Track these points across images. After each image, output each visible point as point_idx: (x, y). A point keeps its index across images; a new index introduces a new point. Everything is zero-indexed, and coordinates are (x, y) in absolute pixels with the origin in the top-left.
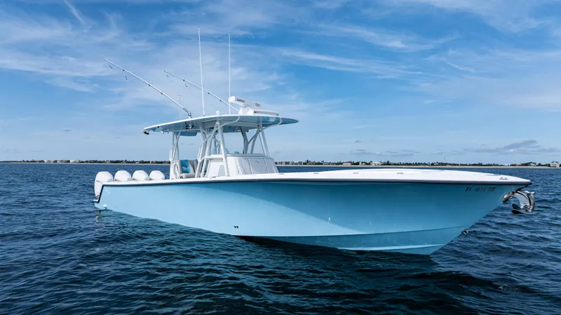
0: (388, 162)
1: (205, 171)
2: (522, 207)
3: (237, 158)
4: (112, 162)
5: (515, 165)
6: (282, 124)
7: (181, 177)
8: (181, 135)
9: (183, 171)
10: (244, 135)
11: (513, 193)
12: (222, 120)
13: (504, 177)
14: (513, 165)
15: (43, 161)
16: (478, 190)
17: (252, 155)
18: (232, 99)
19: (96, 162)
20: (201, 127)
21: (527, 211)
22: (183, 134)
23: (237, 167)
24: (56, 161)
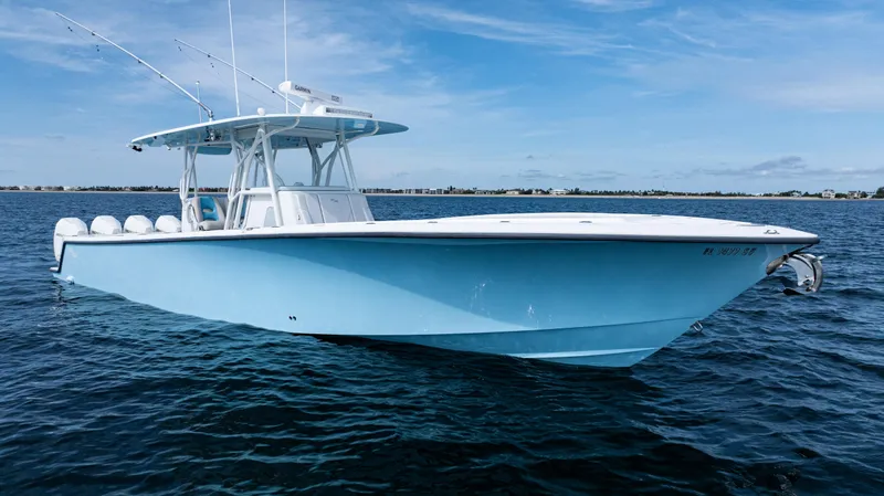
0: (577, 190)
1: (242, 218)
2: (800, 284)
3: (297, 195)
4: (134, 189)
5: (770, 195)
6: (377, 134)
7: (201, 228)
8: (198, 152)
9: (204, 218)
10: (313, 152)
11: (785, 258)
12: (270, 123)
13: (772, 228)
14: (767, 195)
15: (16, 188)
16: (724, 252)
17: (329, 189)
18: (286, 86)
19: (107, 189)
20: (232, 137)
21: (808, 290)
22: (202, 150)
23: (297, 209)
24: (39, 188)
